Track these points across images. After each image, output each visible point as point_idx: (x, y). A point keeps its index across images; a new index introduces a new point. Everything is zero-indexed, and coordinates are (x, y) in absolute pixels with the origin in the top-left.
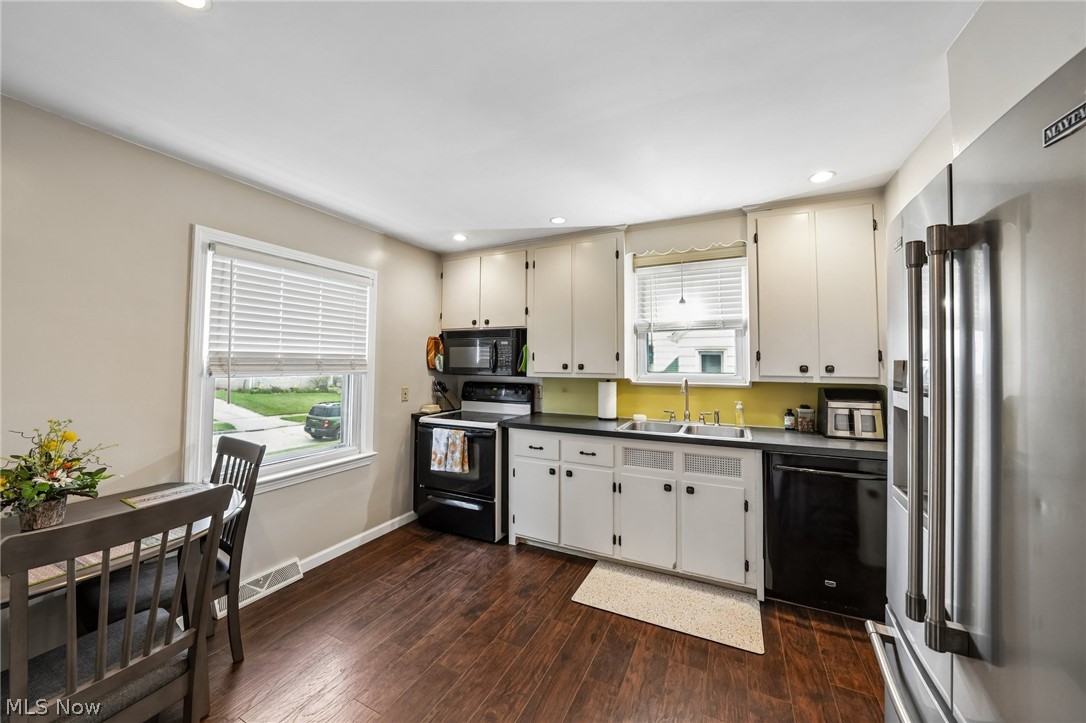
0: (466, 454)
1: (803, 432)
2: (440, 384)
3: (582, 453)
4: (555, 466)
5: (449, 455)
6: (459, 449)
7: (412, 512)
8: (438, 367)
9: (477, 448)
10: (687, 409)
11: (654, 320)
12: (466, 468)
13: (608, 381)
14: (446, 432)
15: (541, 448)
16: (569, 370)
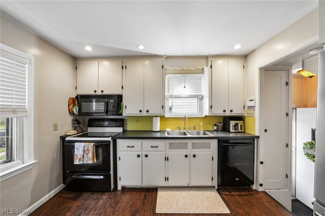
0: (95, 154)
1: (221, 131)
2: (76, 120)
3: (152, 147)
4: (140, 153)
5: (85, 155)
6: (91, 152)
7: (62, 184)
8: (75, 112)
9: (100, 150)
10: (185, 126)
11: (173, 94)
12: (95, 160)
13: (157, 116)
14: (83, 144)
15: (133, 147)
16: (142, 113)
